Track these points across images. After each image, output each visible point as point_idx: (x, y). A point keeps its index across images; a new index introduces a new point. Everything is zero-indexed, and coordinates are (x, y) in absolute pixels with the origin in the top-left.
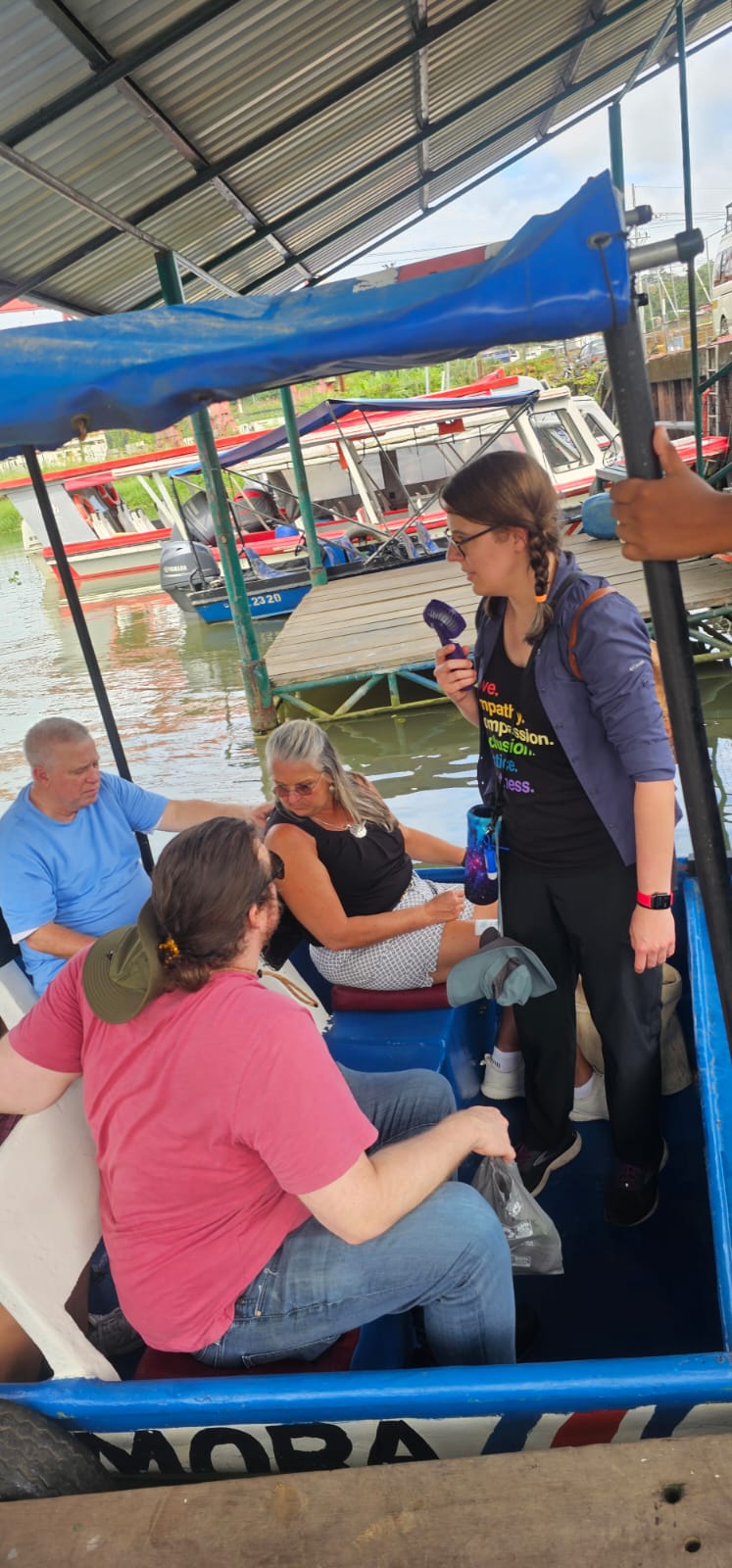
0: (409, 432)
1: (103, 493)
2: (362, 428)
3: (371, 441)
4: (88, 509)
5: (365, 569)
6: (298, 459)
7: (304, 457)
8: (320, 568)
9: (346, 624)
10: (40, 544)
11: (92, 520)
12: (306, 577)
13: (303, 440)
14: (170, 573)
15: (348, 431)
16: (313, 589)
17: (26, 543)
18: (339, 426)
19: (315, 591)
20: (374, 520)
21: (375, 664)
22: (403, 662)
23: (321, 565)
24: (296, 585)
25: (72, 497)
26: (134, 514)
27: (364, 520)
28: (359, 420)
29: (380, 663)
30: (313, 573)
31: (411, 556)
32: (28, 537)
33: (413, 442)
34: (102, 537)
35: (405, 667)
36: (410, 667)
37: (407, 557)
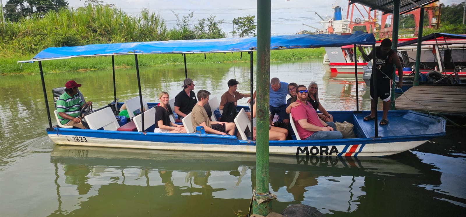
0: (462, 45)
1: (350, 50)
2: (443, 42)
3: (445, 46)
4: (346, 54)
5: (434, 85)
6: (419, 49)
7: (422, 48)
8: (417, 81)
9: (424, 98)
10: (329, 61)
11: (346, 57)
12: (412, 83)
13: (423, 43)
14: (366, 75)
15: (439, 42)
16: (413, 87)
17: (324, 60)
18: (436, 40)
19: (414, 87)
20: (441, 70)
21: (431, 110)
22: (441, 112)
23: (418, 80)
24: (407, 85)
25: (342, 50)
26: (359, 57)
27: (437, 70)
28: (443, 39)
29: (433, 110)
30: (414, 82)
31: (452, 83)
32: (325, 59)
33: (463, 49)
34: (348, 62)
35: (441, 113)
36: (443, 114)
37: (451, 83)
